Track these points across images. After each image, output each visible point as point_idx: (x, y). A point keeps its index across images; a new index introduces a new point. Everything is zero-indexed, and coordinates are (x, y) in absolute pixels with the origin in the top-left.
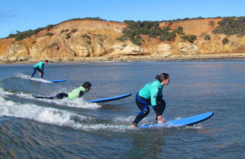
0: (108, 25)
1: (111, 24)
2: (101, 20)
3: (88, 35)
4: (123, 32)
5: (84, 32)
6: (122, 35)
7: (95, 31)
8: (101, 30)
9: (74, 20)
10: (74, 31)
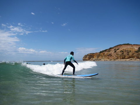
0: (132, 46)
1: (133, 46)
2: (130, 44)
3: (123, 51)
4: (139, 49)
5: (122, 50)
6: (138, 50)
7: (126, 49)
8: (128, 49)
9: (119, 45)
10: (118, 49)
